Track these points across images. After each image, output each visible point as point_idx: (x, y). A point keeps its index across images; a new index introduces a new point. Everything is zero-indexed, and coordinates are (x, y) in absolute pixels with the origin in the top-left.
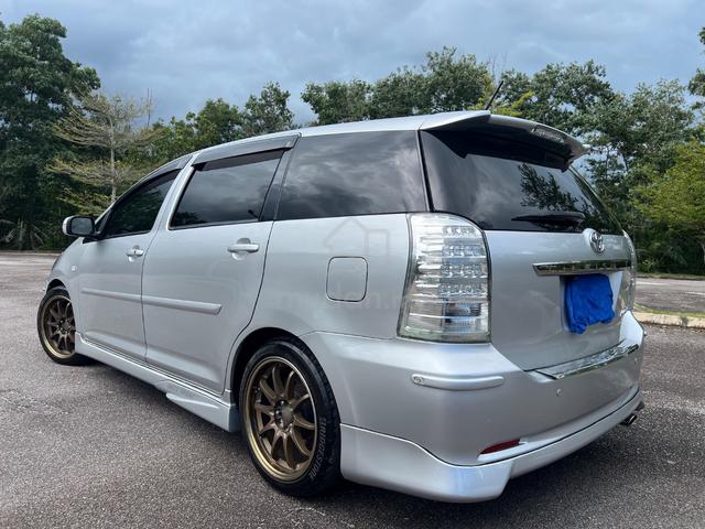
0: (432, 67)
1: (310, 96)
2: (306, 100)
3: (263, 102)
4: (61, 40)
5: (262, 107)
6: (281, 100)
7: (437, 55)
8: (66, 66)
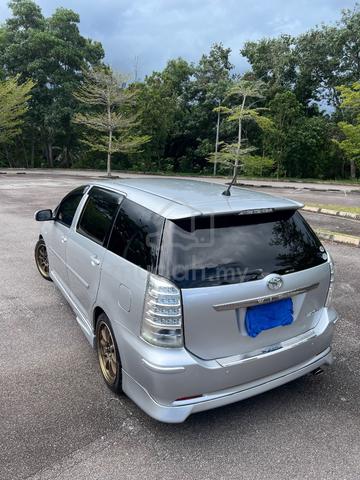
0: (344, 21)
1: (247, 51)
2: (244, 55)
3: (212, 59)
4: (78, 25)
5: (211, 63)
6: (225, 56)
7: (349, 11)
8: (82, 42)
